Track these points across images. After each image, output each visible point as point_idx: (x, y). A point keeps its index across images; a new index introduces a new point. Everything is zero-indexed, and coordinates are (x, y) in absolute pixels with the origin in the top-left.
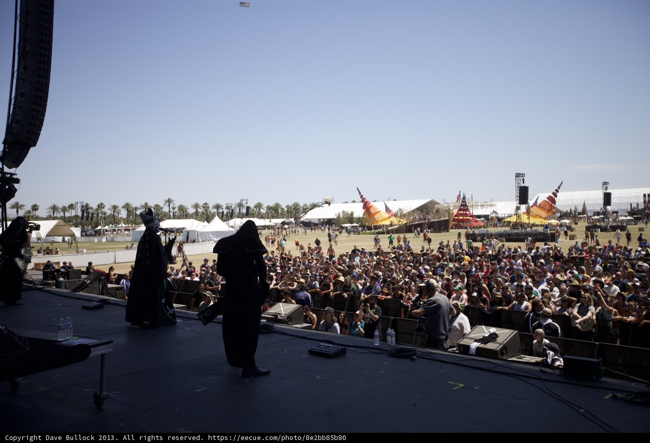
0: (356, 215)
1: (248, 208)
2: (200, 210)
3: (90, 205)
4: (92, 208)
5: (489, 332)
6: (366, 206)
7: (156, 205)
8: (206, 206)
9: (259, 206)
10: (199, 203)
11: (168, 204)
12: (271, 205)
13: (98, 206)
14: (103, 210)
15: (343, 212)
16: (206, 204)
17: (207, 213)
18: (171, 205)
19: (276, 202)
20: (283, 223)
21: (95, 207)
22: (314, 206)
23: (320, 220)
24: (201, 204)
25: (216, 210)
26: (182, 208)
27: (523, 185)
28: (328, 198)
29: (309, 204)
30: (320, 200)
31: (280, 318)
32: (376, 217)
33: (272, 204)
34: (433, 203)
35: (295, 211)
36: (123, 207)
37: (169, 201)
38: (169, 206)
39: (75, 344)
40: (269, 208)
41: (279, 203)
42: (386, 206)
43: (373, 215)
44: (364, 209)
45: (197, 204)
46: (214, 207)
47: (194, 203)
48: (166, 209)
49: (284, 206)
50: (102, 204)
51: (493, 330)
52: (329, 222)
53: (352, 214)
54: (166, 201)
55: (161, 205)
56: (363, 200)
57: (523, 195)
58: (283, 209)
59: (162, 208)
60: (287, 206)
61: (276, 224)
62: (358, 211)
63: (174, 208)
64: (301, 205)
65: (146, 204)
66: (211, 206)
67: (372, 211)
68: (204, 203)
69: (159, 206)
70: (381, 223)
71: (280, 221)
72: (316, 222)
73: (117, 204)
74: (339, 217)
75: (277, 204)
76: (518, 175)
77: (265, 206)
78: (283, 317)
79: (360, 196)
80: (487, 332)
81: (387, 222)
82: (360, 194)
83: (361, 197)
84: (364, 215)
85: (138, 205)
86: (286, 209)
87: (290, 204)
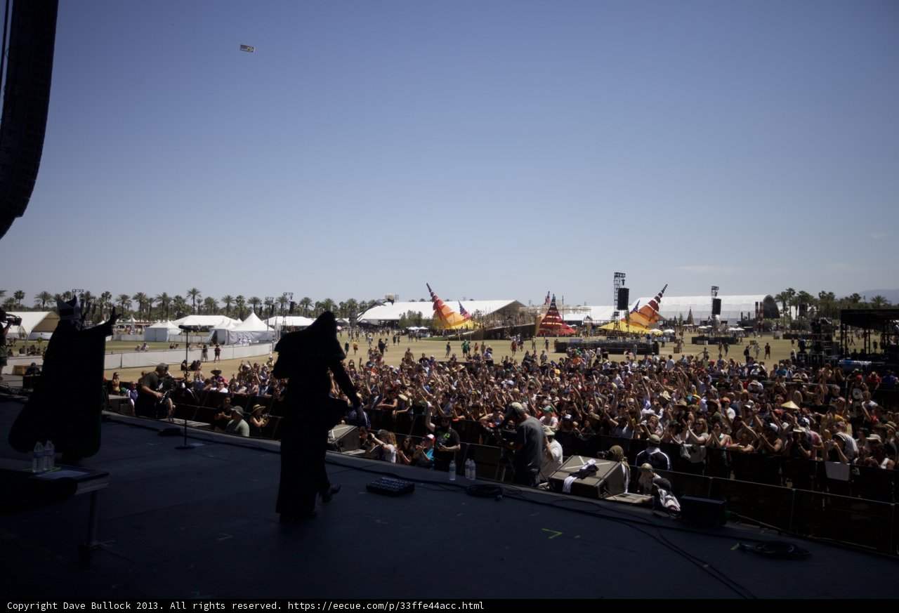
0: (424, 317)
1: (293, 304)
2: (233, 305)
3: (92, 294)
4: (94, 298)
5: (588, 464)
6: (438, 306)
7: (177, 297)
8: (240, 300)
9: (306, 301)
10: (232, 296)
11: (192, 295)
12: (321, 302)
13: (103, 295)
14: (108, 301)
15: (410, 312)
16: (240, 297)
17: (241, 308)
18: (196, 297)
19: (327, 298)
21: (98, 296)
22: (374, 304)
23: (380, 321)
24: (234, 296)
25: (252, 305)
26: (210, 302)
27: (622, 287)
28: (392, 294)
29: (367, 301)
30: (381, 297)
31: (330, 442)
32: (450, 319)
33: (322, 300)
34: (516, 305)
35: (350, 309)
36: (135, 298)
37: (194, 292)
38: (194, 298)
39: (56, 478)
40: (318, 305)
41: (331, 298)
42: (461, 307)
43: (445, 318)
44: (434, 309)
45: (229, 297)
46: (250, 302)
47: (225, 295)
48: (189, 302)
49: (337, 303)
50: (107, 293)
51: (592, 461)
52: (392, 324)
53: (420, 314)
54: (190, 292)
55: (184, 297)
56: (434, 299)
57: (623, 298)
58: (335, 306)
59: (184, 301)
60: (341, 303)
62: (428, 312)
63: (199, 301)
64: (359, 302)
65: (165, 295)
66: (246, 300)
67: (444, 311)
68: (237, 296)
69: (180, 298)
70: (454, 328)
72: (376, 323)
73: (127, 294)
74: (404, 317)
76: (617, 275)
77: (314, 302)
78: (333, 441)
79: (430, 293)
80: (584, 463)
81: (459, 327)
82: (430, 290)
83: (432, 294)
84: (434, 316)
85: (154, 297)
86: (339, 307)
87: (345, 301)
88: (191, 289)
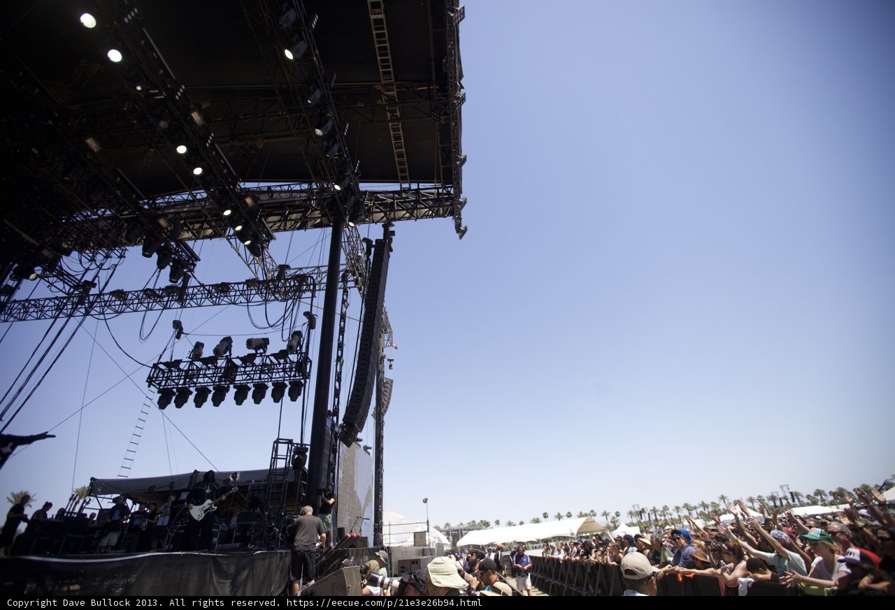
1: (808, 497)
3: (657, 508)
4: (658, 510)
7: (712, 503)
8: (760, 499)
9: (819, 493)
10: (753, 496)
12: (834, 490)
14: (669, 512)
19: (838, 487)
21: (661, 509)
24: (755, 497)
36: (684, 507)
40: (830, 493)
41: (842, 487)
46: (770, 499)
47: (747, 496)
48: (722, 506)
55: (717, 502)
58: (850, 493)
59: (718, 505)
65: (703, 503)
66: (767, 499)
68: (758, 496)
73: (678, 505)
75: (840, 488)
85: (696, 505)
86: (854, 493)
87: (858, 486)
88: (720, 496)
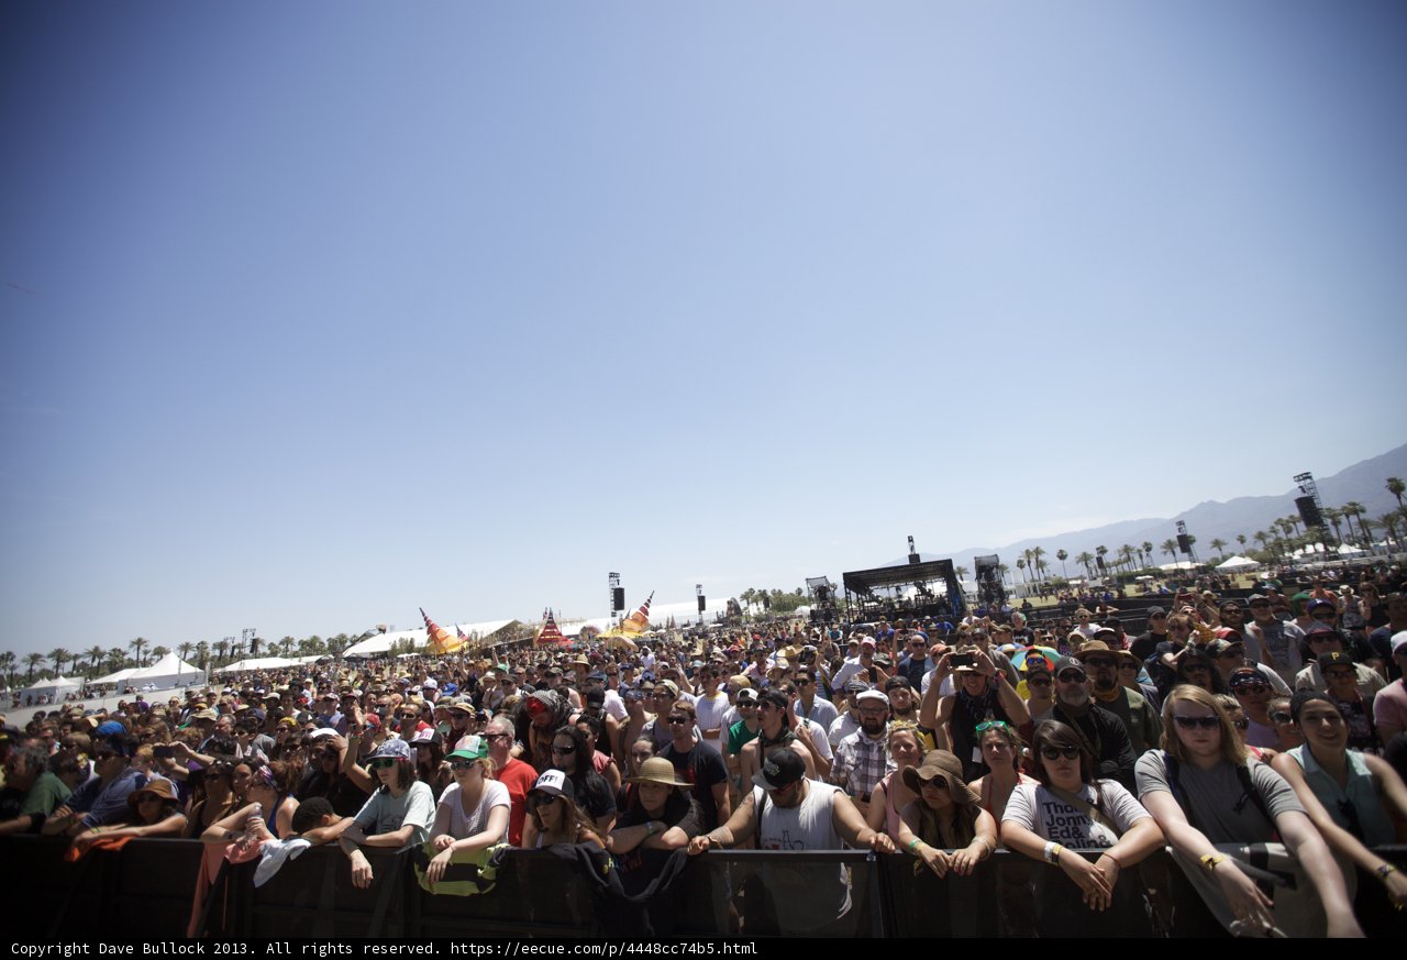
0: (417, 645)
1: (271, 646)
2: (192, 653)
6: (432, 630)
7: (114, 650)
8: (202, 646)
9: (287, 641)
10: (191, 642)
11: (136, 646)
12: (305, 640)
15: (401, 640)
16: (202, 643)
17: (202, 656)
18: (142, 648)
19: (312, 635)
20: (319, 662)
22: (366, 636)
23: (373, 653)
24: (195, 642)
25: (217, 653)
27: (617, 587)
28: (381, 623)
29: (358, 634)
30: (371, 627)
32: (444, 643)
33: (306, 638)
34: (515, 623)
35: (338, 645)
37: (139, 642)
38: (138, 648)
40: (302, 643)
41: (317, 635)
42: (458, 630)
43: (440, 641)
44: (428, 634)
45: (187, 644)
46: (215, 647)
47: (182, 641)
48: (132, 654)
49: (325, 639)
52: (384, 655)
53: (412, 641)
54: (134, 643)
55: (124, 649)
56: (428, 623)
57: (619, 599)
58: (322, 643)
59: (124, 654)
60: (329, 639)
61: (307, 664)
62: (421, 639)
63: (146, 653)
64: (349, 636)
65: (96, 649)
66: (210, 646)
67: (439, 636)
68: (199, 642)
69: (119, 650)
70: (449, 651)
71: (314, 658)
72: (368, 656)
74: (394, 646)
75: (315, 637)
76: (612, 575)
77: (296, 641)
81: (454, 650)
82: (424, 617)
83: (425, 619)
84: (428, 641)
87: (334, 636)
88: (135, 638)
